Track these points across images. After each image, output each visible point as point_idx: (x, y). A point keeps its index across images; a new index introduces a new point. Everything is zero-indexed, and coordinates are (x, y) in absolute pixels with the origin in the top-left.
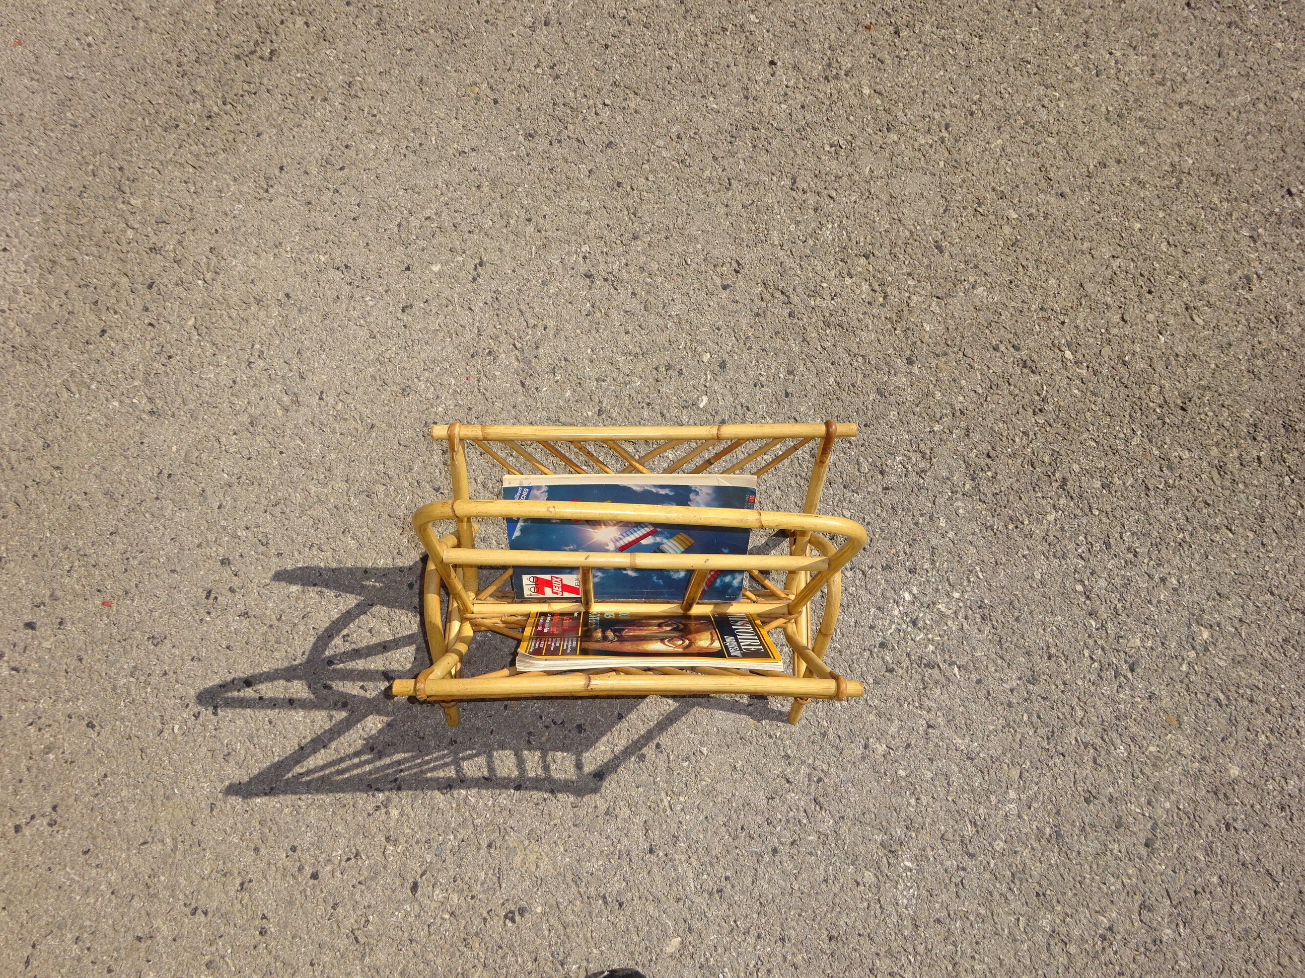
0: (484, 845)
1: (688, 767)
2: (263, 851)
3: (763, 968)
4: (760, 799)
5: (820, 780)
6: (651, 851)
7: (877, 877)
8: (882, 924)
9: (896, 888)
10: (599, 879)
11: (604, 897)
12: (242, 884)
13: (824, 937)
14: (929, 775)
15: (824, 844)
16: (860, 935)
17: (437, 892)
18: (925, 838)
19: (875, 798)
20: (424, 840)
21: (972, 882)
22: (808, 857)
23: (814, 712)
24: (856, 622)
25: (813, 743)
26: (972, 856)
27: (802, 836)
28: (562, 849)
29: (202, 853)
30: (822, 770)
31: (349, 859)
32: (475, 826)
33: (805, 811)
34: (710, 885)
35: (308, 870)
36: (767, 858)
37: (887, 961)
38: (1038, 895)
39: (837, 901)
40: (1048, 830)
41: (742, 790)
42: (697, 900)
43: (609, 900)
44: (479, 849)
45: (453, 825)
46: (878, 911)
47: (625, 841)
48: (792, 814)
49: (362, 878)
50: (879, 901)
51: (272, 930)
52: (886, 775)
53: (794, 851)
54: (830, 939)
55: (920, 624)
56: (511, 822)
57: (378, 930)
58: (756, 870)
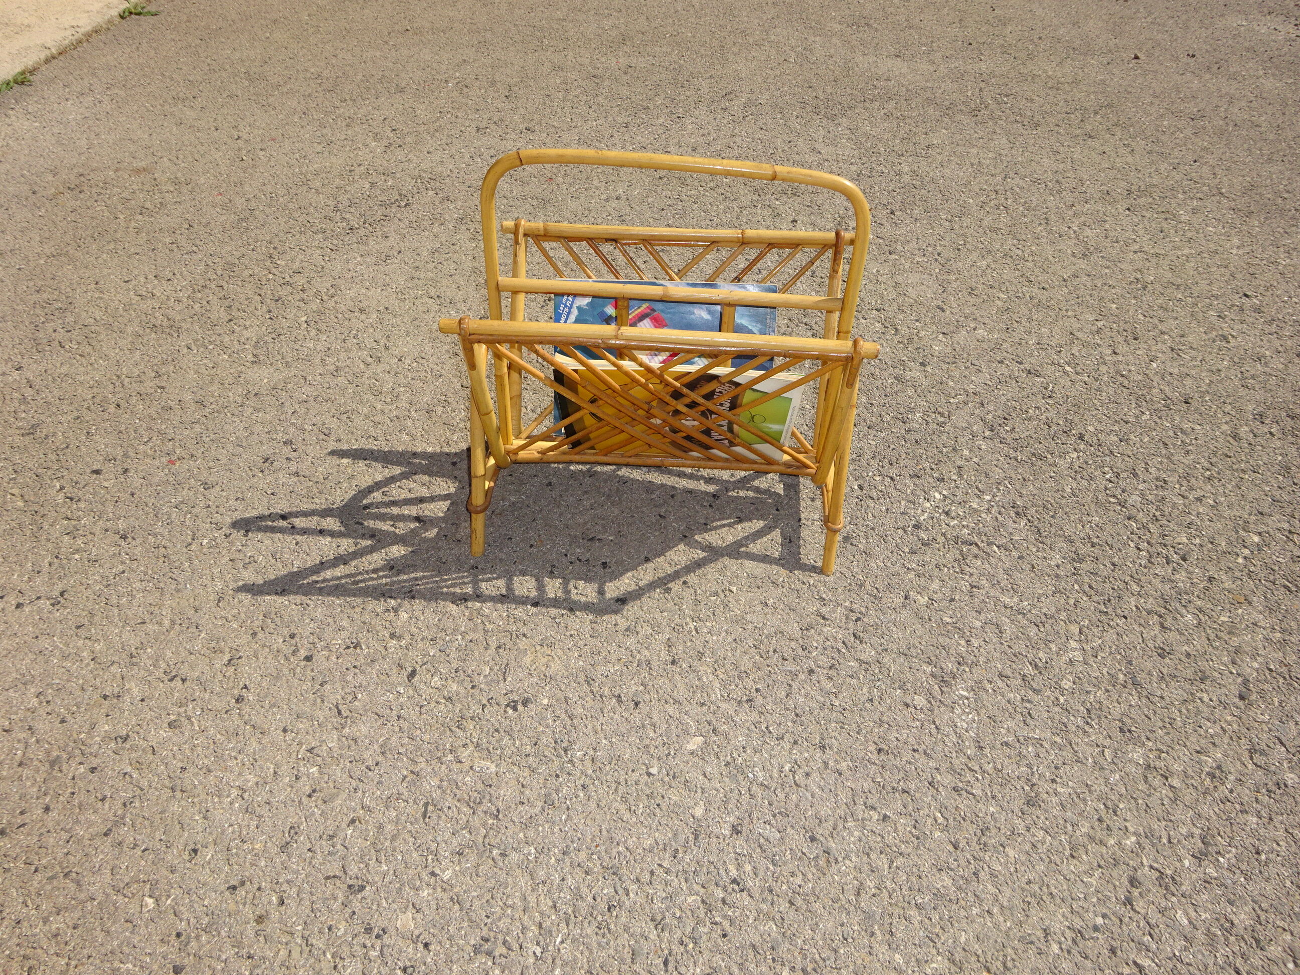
0: (493, 645)
1: (716, 600)
2: (260, 635)
3: (801, 771)
4: (794, 629)
5: (858, 619)
6: (673, 662)
7: (930, 702)
8: (941, 744)
9: (953, 712)
10: (614, 681)
11: (619, 696)
12: (230, 661)
13: (872, 747)
14: (978, 624)
15: (866, 670)
16: (914, 750)
17: (436, 679)
18: (978, 673)
19: (921, 637)
20: (430, 637)
21: (1040, 713)
22: (849, 680)
23: (849, 569)
24: (888, 510)
25: (849, 591)
26: (1036, 691)
27: (841, 661)
28: (576, 655)
29: (197, 634)
30: (861, 613)
31: (348, 647)
32: (486, 631)
33: (844, 643)
34: (737, 694)
35: (303, 653)
36: (802, 677)
37: (950, 777)
38: (1121, 730)
39: (885, 719)
40: (1121, 676)
41: (774, 621)
42: (724, 706)
43: (624, 699)
44: (486, 649)
45: (463, 629)
46: (934, 731)
47: (646, 653)
48: (828, 643)
49: (358, 664)
50: (934, 722)
51: (251, 698)
52: (930, 620)
53: (832, 673)
54: (880, 751)
55: (953, 514)
56: (524, 630)
57: (365, 706)
58: (790, 686)
